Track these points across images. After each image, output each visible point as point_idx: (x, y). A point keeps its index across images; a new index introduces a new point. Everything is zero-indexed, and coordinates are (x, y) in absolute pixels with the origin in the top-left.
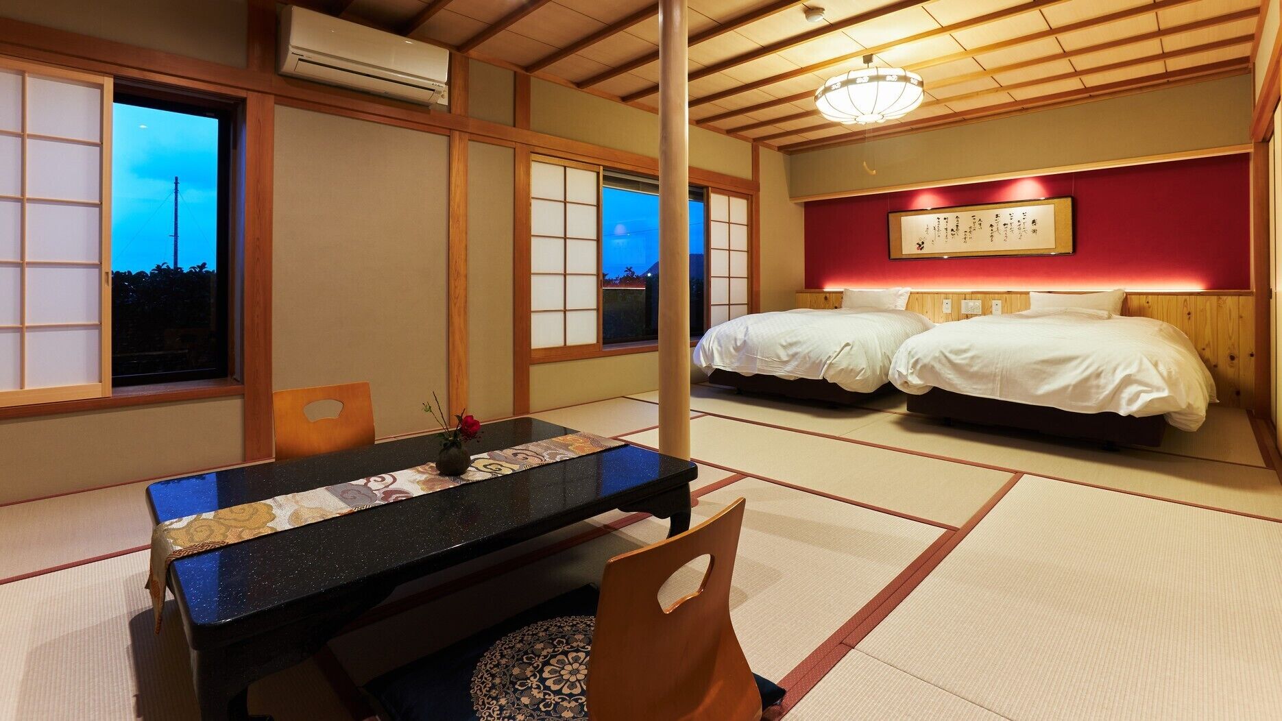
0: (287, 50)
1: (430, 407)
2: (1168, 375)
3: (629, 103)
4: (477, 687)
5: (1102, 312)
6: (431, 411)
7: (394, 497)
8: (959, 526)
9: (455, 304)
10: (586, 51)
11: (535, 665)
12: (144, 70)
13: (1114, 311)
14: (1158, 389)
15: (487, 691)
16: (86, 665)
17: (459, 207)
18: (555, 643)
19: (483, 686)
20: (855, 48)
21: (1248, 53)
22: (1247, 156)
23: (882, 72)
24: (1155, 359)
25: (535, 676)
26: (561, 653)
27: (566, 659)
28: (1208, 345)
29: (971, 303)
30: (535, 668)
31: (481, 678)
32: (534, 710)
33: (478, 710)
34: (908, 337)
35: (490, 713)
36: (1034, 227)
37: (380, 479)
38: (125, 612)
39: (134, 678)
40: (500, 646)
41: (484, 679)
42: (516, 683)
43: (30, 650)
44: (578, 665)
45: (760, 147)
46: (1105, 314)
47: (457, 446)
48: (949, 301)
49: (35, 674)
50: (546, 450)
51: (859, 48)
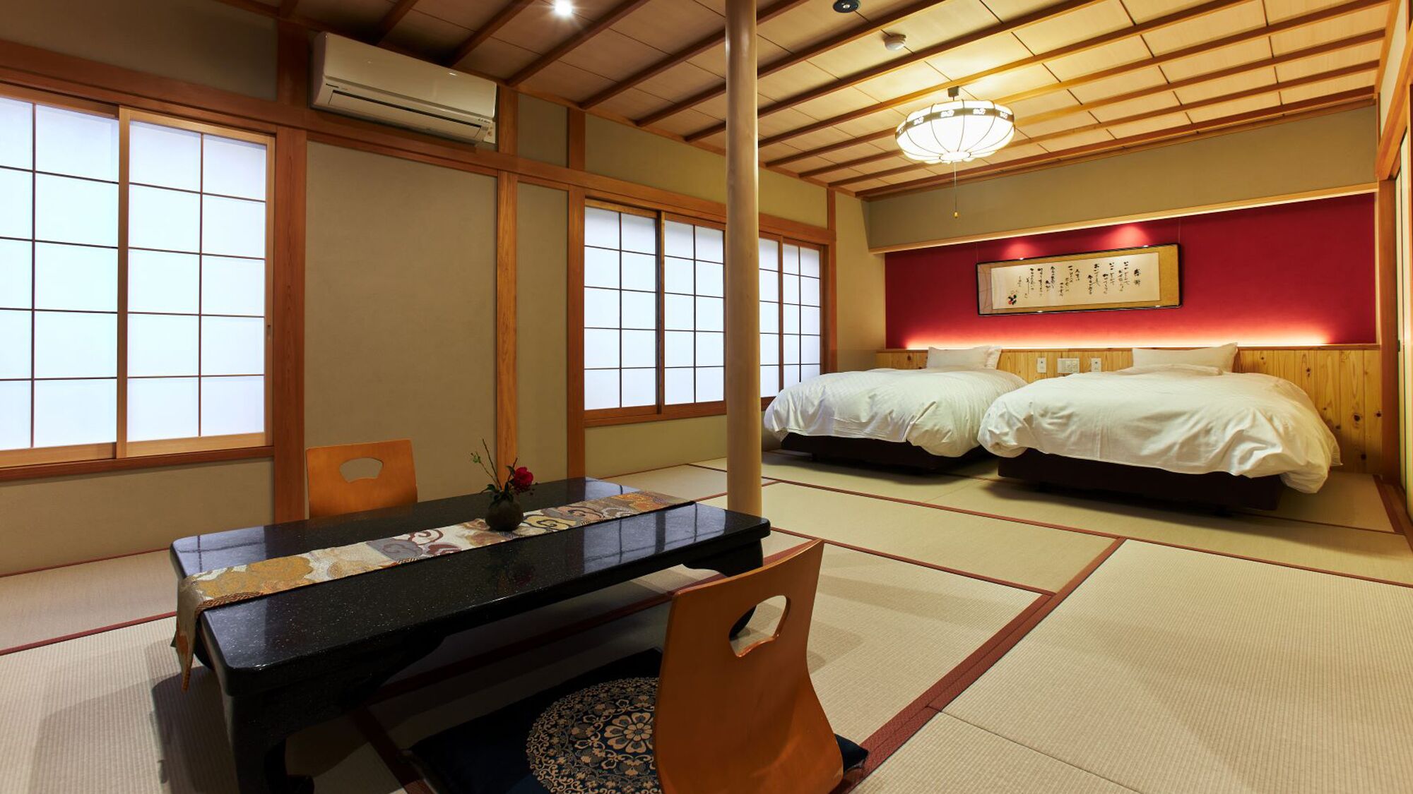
0: (321, 80)
1: (479, 458)
2: (1285, 432)
3: (693, 143)
4: (534, 746)
5: (1213, 368)
6: (480, 462)
7: (441, 550)
8: (1055, 590)
9: (504, 360)
10: (646, 84)
11: (596, 725)
12: (166, 101)
13: (1226, 367)
14: (1273, 445)
15: (544, 750)
16: (106, 732)
17: (507, 254)
18: (617, 703)
19: (539, 746)
20: (940, 80)
21: (1372, 83)
22: (1371, 197)
23: (968, 105)
24: (1269, 414)
25: (596, 736)
26: (625, 714)
27: (629, 719)
28: (1330, 404)
29: (1068, 362)
30: (596, 728)
31: (538, 737)
32: (595, 768)
33: (535, 769)
34: (999, 395)
35: (548, 772)
36: (1137, 278)
37: (425, 535)
38: (147, 679)
39: (158, 744)
40: (557, 707)
41: (540, 739)
42: (576, 743)
43: (43, 717)
44: (643, 725)
45: (836, 192)
46: (1215, 370)
47: (509, 499)
48: (1044, 360)
49: (50, 741)
50: (605, 507)
51: (945, 80)
